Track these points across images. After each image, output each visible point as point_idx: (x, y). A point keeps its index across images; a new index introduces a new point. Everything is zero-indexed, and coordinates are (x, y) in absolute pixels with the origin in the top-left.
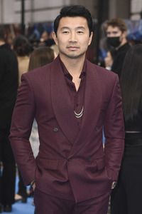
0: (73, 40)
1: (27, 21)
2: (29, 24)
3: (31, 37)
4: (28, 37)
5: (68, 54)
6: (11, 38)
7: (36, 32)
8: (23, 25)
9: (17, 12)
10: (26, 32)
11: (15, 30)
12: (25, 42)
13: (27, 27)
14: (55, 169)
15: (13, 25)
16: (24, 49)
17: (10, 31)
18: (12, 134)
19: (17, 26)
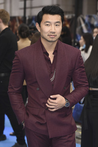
0: (53, 31)
1: (28, 14)
2: (29, 17)
3: (30, 25)
4: (28, 25)
5: (48, 40)
6: (17, 25)
7: (34, 22)
8: (25, 17)
9: (21, 9)
10: (27, 22)
11: (20, 21)
12: (26, 28)
13: (27, 18)
14: (37, 114)
15: (18, 17)
16: (26, 34)
17: (16, 21)
18: (9, 90)
19: (21, 18)
